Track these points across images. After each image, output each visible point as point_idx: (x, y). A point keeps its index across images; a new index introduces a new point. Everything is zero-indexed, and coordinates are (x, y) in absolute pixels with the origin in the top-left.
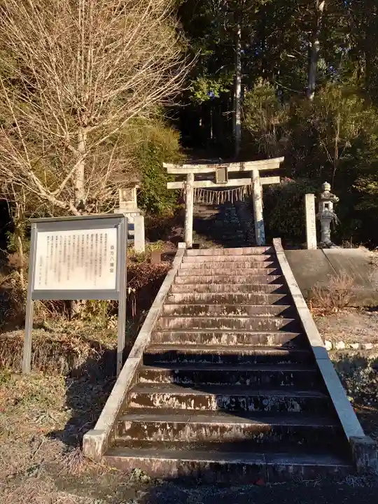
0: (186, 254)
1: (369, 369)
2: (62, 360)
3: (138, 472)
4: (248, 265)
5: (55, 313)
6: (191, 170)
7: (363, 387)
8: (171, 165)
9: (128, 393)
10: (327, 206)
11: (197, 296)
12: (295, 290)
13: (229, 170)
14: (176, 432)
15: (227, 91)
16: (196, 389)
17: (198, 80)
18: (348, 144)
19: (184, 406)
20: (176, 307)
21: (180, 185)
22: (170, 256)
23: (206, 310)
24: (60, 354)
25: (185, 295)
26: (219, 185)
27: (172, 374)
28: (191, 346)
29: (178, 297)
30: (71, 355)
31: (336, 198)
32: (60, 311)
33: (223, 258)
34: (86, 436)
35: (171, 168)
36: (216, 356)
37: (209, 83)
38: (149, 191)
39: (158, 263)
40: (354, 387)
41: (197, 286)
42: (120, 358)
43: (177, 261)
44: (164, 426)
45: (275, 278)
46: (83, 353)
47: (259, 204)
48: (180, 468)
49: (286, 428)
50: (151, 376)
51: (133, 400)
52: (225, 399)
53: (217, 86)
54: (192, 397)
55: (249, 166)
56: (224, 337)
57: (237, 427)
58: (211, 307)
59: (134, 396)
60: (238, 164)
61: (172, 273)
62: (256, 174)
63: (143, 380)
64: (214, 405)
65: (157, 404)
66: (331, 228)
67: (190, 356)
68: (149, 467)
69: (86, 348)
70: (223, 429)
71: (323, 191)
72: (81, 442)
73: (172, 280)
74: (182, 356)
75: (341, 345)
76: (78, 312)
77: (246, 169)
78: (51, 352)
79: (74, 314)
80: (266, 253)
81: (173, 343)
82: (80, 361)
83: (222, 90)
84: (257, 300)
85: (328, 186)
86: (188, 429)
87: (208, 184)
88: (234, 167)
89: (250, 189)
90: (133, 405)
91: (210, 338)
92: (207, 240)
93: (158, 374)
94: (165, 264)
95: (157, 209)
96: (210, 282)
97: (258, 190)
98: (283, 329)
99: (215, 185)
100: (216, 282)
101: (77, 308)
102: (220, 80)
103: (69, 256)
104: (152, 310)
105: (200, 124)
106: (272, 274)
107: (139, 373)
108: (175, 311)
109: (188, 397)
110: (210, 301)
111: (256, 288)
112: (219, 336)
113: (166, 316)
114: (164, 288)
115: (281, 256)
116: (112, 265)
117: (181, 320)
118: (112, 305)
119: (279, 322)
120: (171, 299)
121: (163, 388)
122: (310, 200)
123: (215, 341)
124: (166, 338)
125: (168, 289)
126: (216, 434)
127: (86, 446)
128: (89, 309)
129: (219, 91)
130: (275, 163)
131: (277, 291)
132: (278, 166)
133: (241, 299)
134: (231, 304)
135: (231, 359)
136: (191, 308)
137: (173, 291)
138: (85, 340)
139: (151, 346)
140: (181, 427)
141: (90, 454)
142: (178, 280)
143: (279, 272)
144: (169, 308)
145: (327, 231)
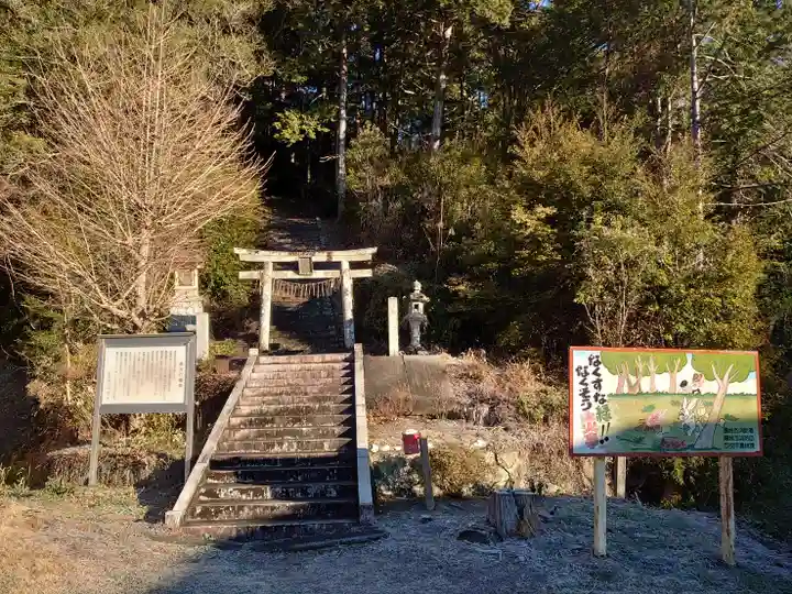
0: (257, 363)
1: (407, 468)
2: (127, 473)
3: (207, 536)
4: (323, 374)
5: (110, 429)
6: (269, 257)
7: (402, 483)
8: (245, 251)
9: (198, 488)
10: (417, 307)
11: (265, 408)
12: (360, 400)
13: (314, 259)
14: (237, 513)
15: (326, 130)
16: (253, 484)
17: (287, 113)
18: (451, 232)
19: (244, 497)
20: (243, 419)
21: (255, 274)
22: (240, 364)
23: (272, 421)
24: (125, 467)
25: (253, 408)
26: (302, 277)
27: (236, 474)
28: (255, 453)
29: (245, 410)
30: (137, 466)
31: (425, 298)
32: (117, 426)
33: (299, 367)
34: (167, 513)
35: (245, 254)
36: (276, 460)
37: (301, 118)
38: (215, 270)
39: (224, 372)
40: (395, 483)
41: (266, 398)
42: (187, 465)
43: (247, 371)
44: (228, 508)
45: (346, 388)
46: (150, 464)
47: (349, 300)
48: (238, 531)
49: (319, 505)
50: (218, 477)
51: (202, 494)
52: (277, 489)
53: (313, 124)
54: (251, 490)
55: (337, 256)
56: (285, 445)
57: (283, 506)
58: (277, 419)
59: (203, 490)
60: (325, 254)
61: (240, 385)
62: (345, 266)
63: (210, 481)
64: (268, 495)
65: (222, 496)
66: (422, 330)
67: (253, 461)
68: (215, 533)
69: (153, 460)
70: (273, 508)
71: (413, 291)
72: (164, 518)
73: (240, 392)
74: (246, 461)
75: (386, 448)
76: (137, 427)
77: (334, 260)
78: (115, 466)
79: (132, 429)
80: (346, 360)
81: (240, 452)
82: (146, 473)
83: (319, 129)
84: (323, 410)
85: (418, 286)
86: (246, 510)
87: (290, 274)
88: (321, 257)
89: (340, 282)
90: (202, 498)
91: (273, 446)
92: (290, 338)
93: (223, 475)
94: (233, 375)
95: (225, 294)
96: (281, 394)
97: (348, 285)
98: (340, 436)
99: (297, 277)
100: (287, 394)
101: (136, 423)
102: (317, 117)
103: (139, 372)
104: (218, 422)
105: (293, 160)
106: (345, 384)
107: (207, 475)
108: (242, 423)
109: (248, 490)
110: (279, 413)
111: (325, 399)
112: (281, 444)
113: (233, 428)
114: (231, 401)
115: (358, 364)
116: (181, 380)
117: (246, 431)
118: (174, 419)
119: (338, 430)
120: (238, 412)
121: (227, 485)
122: (393, 304)
123: (277, 448)
124: (231, 447)
125: (235, 402)
126: (268, 512)
127: (167, 521)
128: (150, 425)
129: (316, 131)
130: (367, 254)
131: (345, 401)
132: (370, 258)
133: (309, 410)
134: (297, 415)
135: (288, 461)
136: (259, 420)
137: (241, 404)
138: (150, 453)
139: (216, 454)
140: (241, 508)
141: (171, 526)
142: (247, 392)
143: (352, 382)
144: (235, 421)
145: (416, 334)
